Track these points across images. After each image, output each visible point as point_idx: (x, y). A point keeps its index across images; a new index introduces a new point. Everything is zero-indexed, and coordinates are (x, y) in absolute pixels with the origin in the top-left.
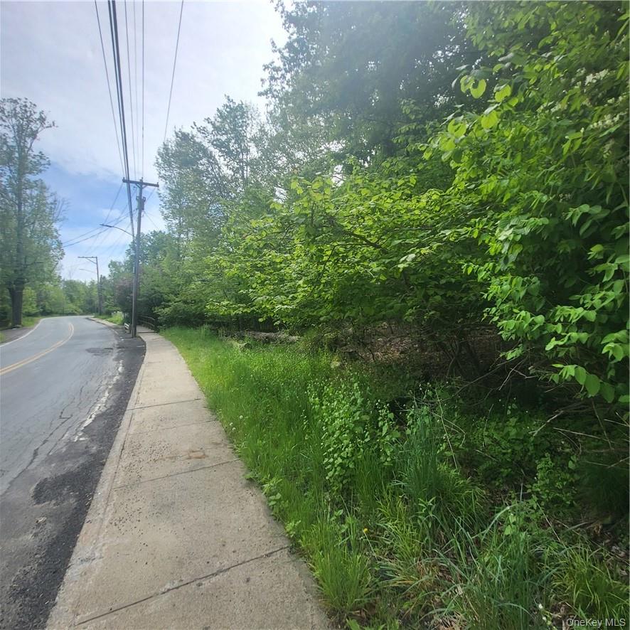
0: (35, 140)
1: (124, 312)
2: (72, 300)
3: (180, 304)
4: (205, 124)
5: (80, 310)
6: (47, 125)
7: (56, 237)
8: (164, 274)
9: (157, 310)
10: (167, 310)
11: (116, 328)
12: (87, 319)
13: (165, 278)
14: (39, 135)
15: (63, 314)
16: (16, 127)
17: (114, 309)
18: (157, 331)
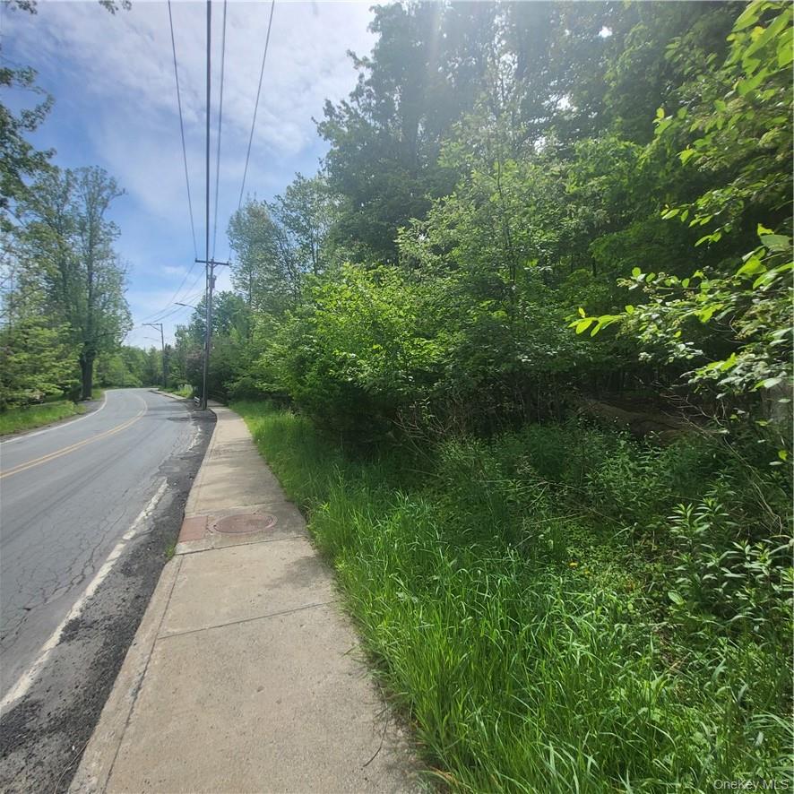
0: (106, 209)
1: (193, 386)
2: (131, 370)
3: (249, 378)
4: (275, 201)
5: (139, 381)
6: (118, 193)
7: (125, 308)
8: (234, 347)
9: (227, 384)
10: (235, 384)
11: (185, 402)
12: (151, 391)
13: (235, 351)
14: (110, 204)
15: (122, 386)
16: (87, 197)
17: (181, 381)
18: (226, 405)
